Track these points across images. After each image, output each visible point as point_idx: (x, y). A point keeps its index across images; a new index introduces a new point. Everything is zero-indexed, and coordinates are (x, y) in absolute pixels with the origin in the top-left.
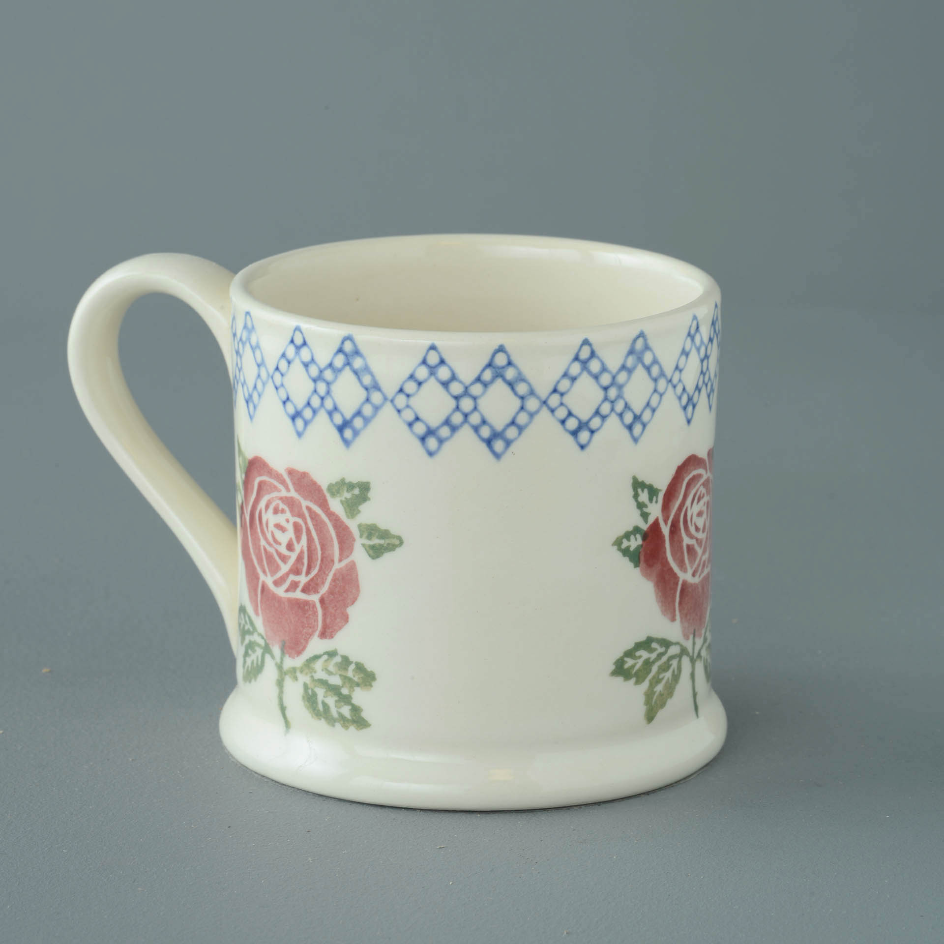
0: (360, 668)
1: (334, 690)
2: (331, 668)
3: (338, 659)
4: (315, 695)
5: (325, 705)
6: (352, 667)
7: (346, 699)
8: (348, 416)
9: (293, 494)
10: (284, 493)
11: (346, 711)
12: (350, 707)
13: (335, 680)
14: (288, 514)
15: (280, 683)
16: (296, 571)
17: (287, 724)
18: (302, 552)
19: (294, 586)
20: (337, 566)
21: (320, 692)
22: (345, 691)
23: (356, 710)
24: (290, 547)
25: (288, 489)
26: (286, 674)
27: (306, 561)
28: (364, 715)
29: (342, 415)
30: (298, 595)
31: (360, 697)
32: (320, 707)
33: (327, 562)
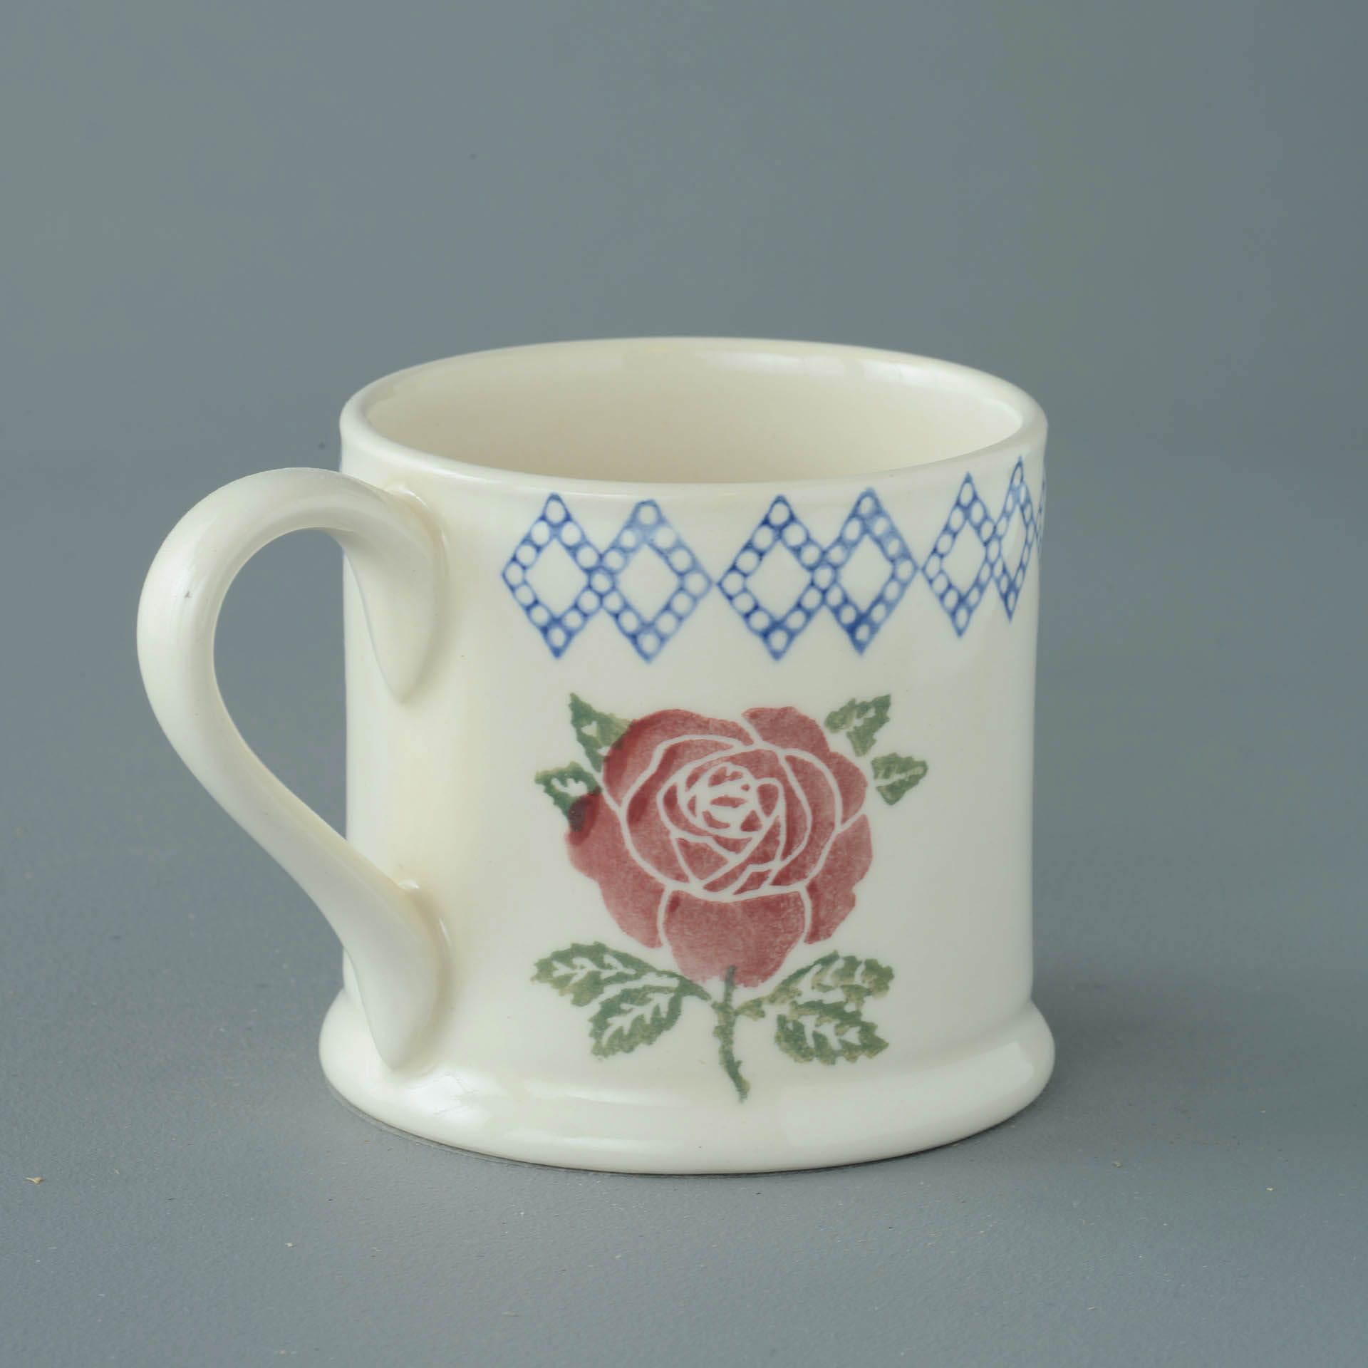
0: (872, 966)
1: (835, 1011)
2: (828, 980)
3: (839, 964)
4: (799, 1028)
5: (817, 1036)
6: (861, 969)
7: (853, 1019)
8: (864, 607)
9: (759, 744)
10: (738, 747)
11: (853, 1036)
12: (858, 1029)
13: (835, 996)
14: (748, 778)
15: (725, 1032)
16: (763, 855)
17: (741, 1086)
18: (776, 826)
19: (758, 879)
20: (839, 829)
21: (809, 1023)
22: (850, 1008)
23: (867, 1029)
24: (750, 824)
25: (747, 740)
26: (737, 1013)
27: (782, 838)
28: (879, 1033)
29: (856, 608)
30: (767, 890)
31: (872, 1010)
32: (811, 1042)
33: (821, 827)
